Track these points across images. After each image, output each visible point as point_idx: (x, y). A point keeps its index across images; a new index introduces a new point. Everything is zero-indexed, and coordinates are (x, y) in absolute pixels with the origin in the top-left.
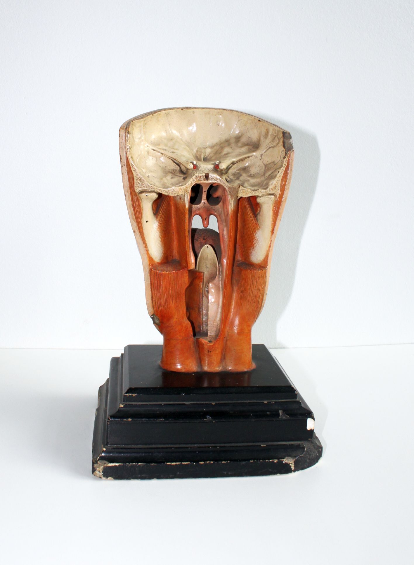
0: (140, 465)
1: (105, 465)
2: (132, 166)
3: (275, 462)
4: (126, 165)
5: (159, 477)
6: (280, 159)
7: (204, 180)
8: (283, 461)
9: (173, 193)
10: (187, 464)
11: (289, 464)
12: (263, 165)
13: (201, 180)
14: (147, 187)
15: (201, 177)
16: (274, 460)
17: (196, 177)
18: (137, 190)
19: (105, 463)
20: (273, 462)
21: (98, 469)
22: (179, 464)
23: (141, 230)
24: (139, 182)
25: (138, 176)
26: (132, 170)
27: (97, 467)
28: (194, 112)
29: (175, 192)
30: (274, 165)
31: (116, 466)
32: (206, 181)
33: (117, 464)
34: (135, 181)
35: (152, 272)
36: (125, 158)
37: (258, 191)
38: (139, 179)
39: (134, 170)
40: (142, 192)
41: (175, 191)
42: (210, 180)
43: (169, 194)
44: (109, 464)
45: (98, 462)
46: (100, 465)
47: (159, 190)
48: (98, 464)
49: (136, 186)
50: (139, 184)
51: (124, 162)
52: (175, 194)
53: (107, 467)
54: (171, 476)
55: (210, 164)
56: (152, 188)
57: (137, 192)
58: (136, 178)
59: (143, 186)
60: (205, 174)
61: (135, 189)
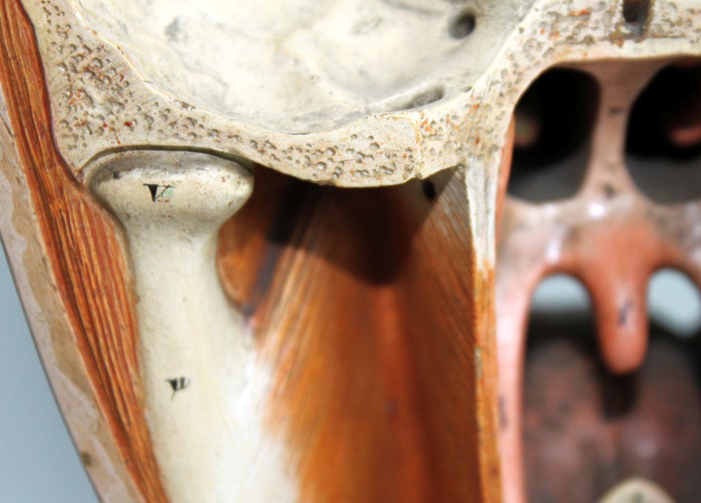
7: (616, 38)
9: (370, 165)
13: (589, 41)
17: (549, 20)
25: (72, 40)
29: (383, 160)
34: (56, 76)
50: (91, 101)
57: (79, 165)
58: (59, 58)
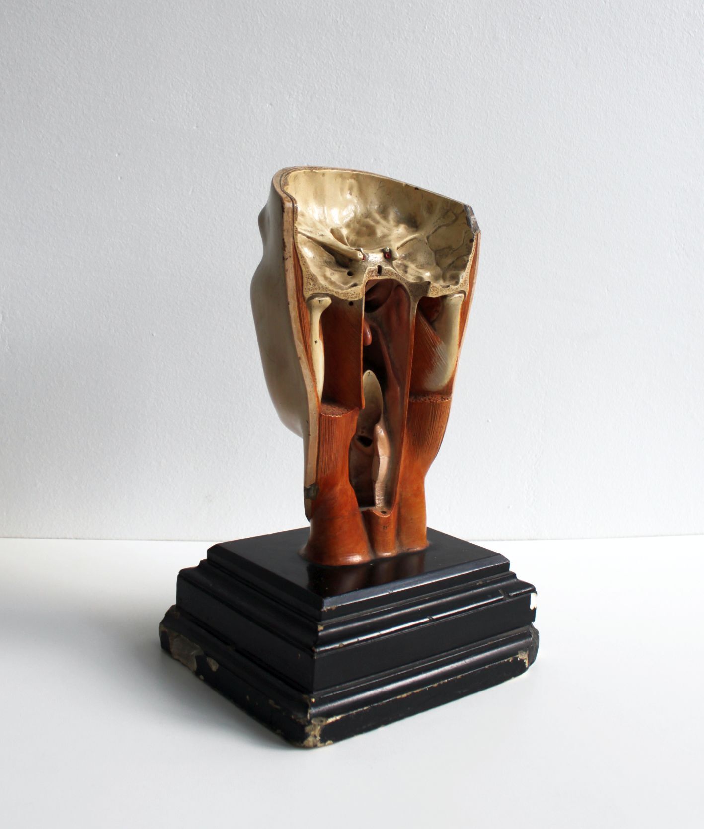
0: (366, 710)
1: (324, 724)
2: (301, 257)
3: (510, 661)
4: (292, 256)
5: (386, 723)
6: (463, 242)
7: (377, 276)
8: (518, 657)
9: (353, 296)
10: (420, 692)
11: (524, 660)
12: (432, 252)
13: (373, 276)
14: (321, 289)
15: (373, 271)
16: (508, 659)
17: (368, 272)
18: (307, 294)
19: (322, 721)
20: (508, 661)
21: (312, 733)
22: (411, 695)
23: (309, 355)
24: (310, 282)
25: (309, 273)
26: (301, 263)
27: (311, 731)
28: (324, 174)
29: (355, 295)
30: (452, 251)
31: (337, 721)
32: (378, 277)
33: (338, 718)
34: (305, 280)
35: (323, 418)
36: (292, 247)
37: (448, 288)
38: (311, 277)
39: (304, 264)
40: (313, 297)
41: (356, 293)
42: (384, 275)
43: (348, 298)
44: (328, 720)
45: (312, 721)
46: (315, 725)
47: (336, 293)
48: (312, 726)
49: (305, 289)
50: (310, 285)
51: (290, 252)
52: (356, 297)
53: (326, 726)
54: (400, 715)
55: (377, 252)
56: (327, 291)
57: (307, 297)
58: (306, 276)
59: (315, 287)
60: (377, 267)
61: (304, 293)
